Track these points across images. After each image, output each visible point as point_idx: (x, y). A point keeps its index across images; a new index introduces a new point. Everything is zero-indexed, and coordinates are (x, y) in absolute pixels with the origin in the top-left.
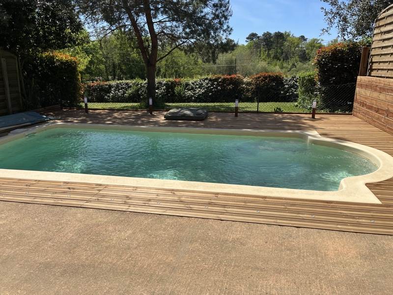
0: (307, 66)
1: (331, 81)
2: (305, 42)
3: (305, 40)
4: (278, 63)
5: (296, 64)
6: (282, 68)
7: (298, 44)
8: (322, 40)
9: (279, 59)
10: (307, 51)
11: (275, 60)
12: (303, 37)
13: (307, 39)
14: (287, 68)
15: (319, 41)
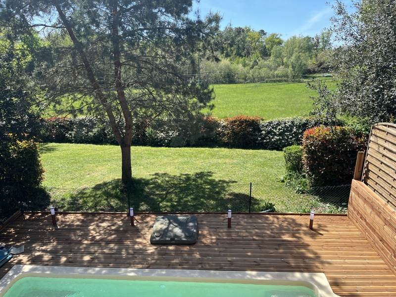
0: (268, 62)
1: (322, 171)
2: (265, 36)
3: (265, 34)
4: (241, 60)
5: (257, 61)
6: (245, 65)
7: (259, 39)
8: (281, 35)
9: (241, 56)
10: (267, 46)
11: (238, 57)
12: (262, 31)
13: (266, 33)
14: (249, 65)
15: (278, 36)
